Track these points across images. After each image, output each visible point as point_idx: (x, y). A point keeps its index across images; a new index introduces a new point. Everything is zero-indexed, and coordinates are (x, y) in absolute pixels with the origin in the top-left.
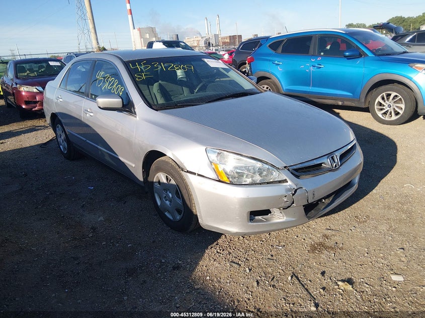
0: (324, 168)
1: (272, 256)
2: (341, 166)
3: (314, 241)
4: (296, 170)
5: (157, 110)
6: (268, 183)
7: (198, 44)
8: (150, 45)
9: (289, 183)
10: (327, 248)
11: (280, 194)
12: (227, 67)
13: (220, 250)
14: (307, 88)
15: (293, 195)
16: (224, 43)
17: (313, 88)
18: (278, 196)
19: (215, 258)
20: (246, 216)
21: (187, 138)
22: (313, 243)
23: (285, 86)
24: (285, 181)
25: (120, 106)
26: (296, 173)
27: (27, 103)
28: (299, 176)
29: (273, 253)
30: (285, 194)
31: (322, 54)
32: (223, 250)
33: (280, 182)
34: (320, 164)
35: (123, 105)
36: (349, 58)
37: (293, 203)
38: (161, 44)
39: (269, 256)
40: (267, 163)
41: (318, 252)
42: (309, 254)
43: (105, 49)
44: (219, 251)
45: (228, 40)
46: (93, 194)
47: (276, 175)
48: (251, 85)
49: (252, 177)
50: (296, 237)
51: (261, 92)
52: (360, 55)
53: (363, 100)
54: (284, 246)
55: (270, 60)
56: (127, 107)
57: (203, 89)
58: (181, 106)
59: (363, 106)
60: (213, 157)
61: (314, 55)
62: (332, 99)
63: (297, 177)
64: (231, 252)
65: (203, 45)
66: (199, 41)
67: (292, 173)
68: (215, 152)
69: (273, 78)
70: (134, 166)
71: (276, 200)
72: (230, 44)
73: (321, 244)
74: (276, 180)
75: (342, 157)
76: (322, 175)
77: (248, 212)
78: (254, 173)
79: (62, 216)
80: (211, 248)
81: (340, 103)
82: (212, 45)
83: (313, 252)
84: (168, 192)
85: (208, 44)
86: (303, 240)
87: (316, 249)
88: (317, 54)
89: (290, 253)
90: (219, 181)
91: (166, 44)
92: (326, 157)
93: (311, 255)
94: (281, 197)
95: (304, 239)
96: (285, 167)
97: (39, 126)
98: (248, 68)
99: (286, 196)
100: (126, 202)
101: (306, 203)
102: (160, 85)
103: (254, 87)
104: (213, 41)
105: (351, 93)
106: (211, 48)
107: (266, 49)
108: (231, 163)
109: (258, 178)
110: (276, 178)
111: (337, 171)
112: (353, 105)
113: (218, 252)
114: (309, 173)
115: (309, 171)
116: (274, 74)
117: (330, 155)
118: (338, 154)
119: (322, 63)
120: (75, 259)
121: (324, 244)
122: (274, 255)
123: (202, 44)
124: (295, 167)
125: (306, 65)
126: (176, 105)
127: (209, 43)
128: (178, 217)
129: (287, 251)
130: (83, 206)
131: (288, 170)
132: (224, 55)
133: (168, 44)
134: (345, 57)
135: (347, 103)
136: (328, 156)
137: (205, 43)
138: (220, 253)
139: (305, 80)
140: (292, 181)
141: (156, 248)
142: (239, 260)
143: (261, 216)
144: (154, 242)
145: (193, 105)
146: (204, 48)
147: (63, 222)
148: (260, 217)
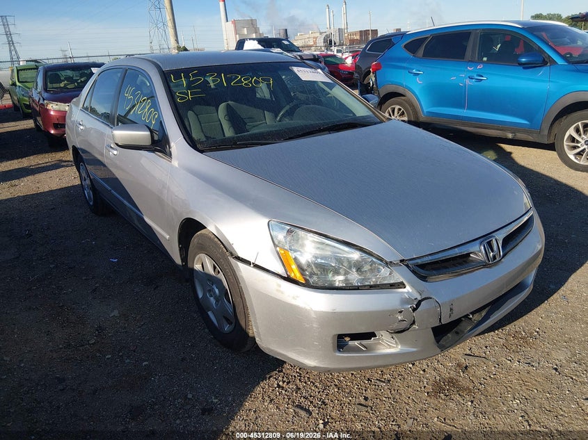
0: (472, 261)
1: (366, 399)
2: (503, 257)
3: (440, 375)
4: (422, 266)
5: (201, 152)
6: (371, 287)
7: (315, 43)
8: (240, 44)
9: (408, 289)
10: (461, 389)
11: (390, 308)
12: (329, 81)
13: (284, 382)
14: (461, 110)
15: (414, 310)
16: (352, 42)
17: (468, 111)
18: (389, 311)
19: (272, 396)
20: (330, 342)
21: (241, 202)
22: (438, 378)
23: (426, 108)
24: (401, 285)
25: (148, 142)
26: (423, 272)
27: (56, 126)
28: (426, 277)
29: (369, 394)
30: (400, 308)
31: (485, 59)
32: (288, 383)
33: (392, 286)
34: (468, 255)
35: (153, 141)
36: (526, 66)
37: (414, 323)
38: (256, 42)
39: (362, 399)
40: (370, 254)
41: (443, 397)
42: (428, 399)
43: (186, 49)
44: (281, 383)
45: (358, 37)
46: (115, 271)
47: (385, 275)
48: (367, 110)
49: (346, 273)
50: (411, 366)
51: (382, 122)
52: (545, 62)
53: (546, 132)
54: (389, 381)
55: (404, 68)
56: (159, 144)
57: (290, 114)
58: (243, 144)
59: (546, 141)
60: (281, 236)
61: (471, 61)
62: (497, 129)
63: (423, 278)
64: (301, 387)
65: (322, 44)
66: (316, 38)
67: (414, 272)
68: (283, 229)
69: (409, 94)
70: (168, 237)
71: (383, 318)
72: (359, 42)
73: (452, 382)
74: (386, 282)
75: (507, 241)
76: (470, 274)
77: (334, 336)
78: (350, 268)
79: (61, 304)
80: (271, 377)
81: (510, 136)
82: (335, 44)
83: (435, 396)
84: (214, 287)
85: (329, 43)
86: (421, 372)
87: (441, 390)
88: (476, 58)
89: (397, 397)
90: (288, 279)
91: (262, 44)
92: (478, 241)
93: (432, 401)
94: (391, 313)
95: (424, 371)
96: (402, 261)
97: (65, 161)
98: (374, 79)
99: (401, 312)
100: (157, 287)
101: (437, 324)
102: (228, 107)
103: (369, 113)
104: (336, 39)
105: (528, 121)
106: (333, 48)
107: (399, 50)
108: (309, 250)
109: (354, 278)
110: (384, 278)
111: (497, 267)
112: (530, 138)
113: (279, 386)
114: (445, 270)
115: (446, 268)
116: (410, 89)
117: (486, 239)
118: (500, 236)
119: (485, 73)
120: (61, 380)
121: (457, 381)
122: (369, 396)
123: (321, 42)
124: (419, 261)
125: (459, 76)
126: (235, 144)
127: (331, 41)
128: (227, 328)
129: (393, 392)
130: (95, 290)
131: (407, 266)
132: (346, 58)
133: (267, 43)
134: (521, 64)
135: (521, 136)
136: (482, 239)
137: (325, 41)
138: (283, 388)
139: (457, 99)
140: (413, 286)
141: (184, 371)
142: (311, 402)
143: (359, 342)
144: (183, 359)
145: (262, 144)
146: (323, 48)
147: (59, 316)
148: (356, 343)
